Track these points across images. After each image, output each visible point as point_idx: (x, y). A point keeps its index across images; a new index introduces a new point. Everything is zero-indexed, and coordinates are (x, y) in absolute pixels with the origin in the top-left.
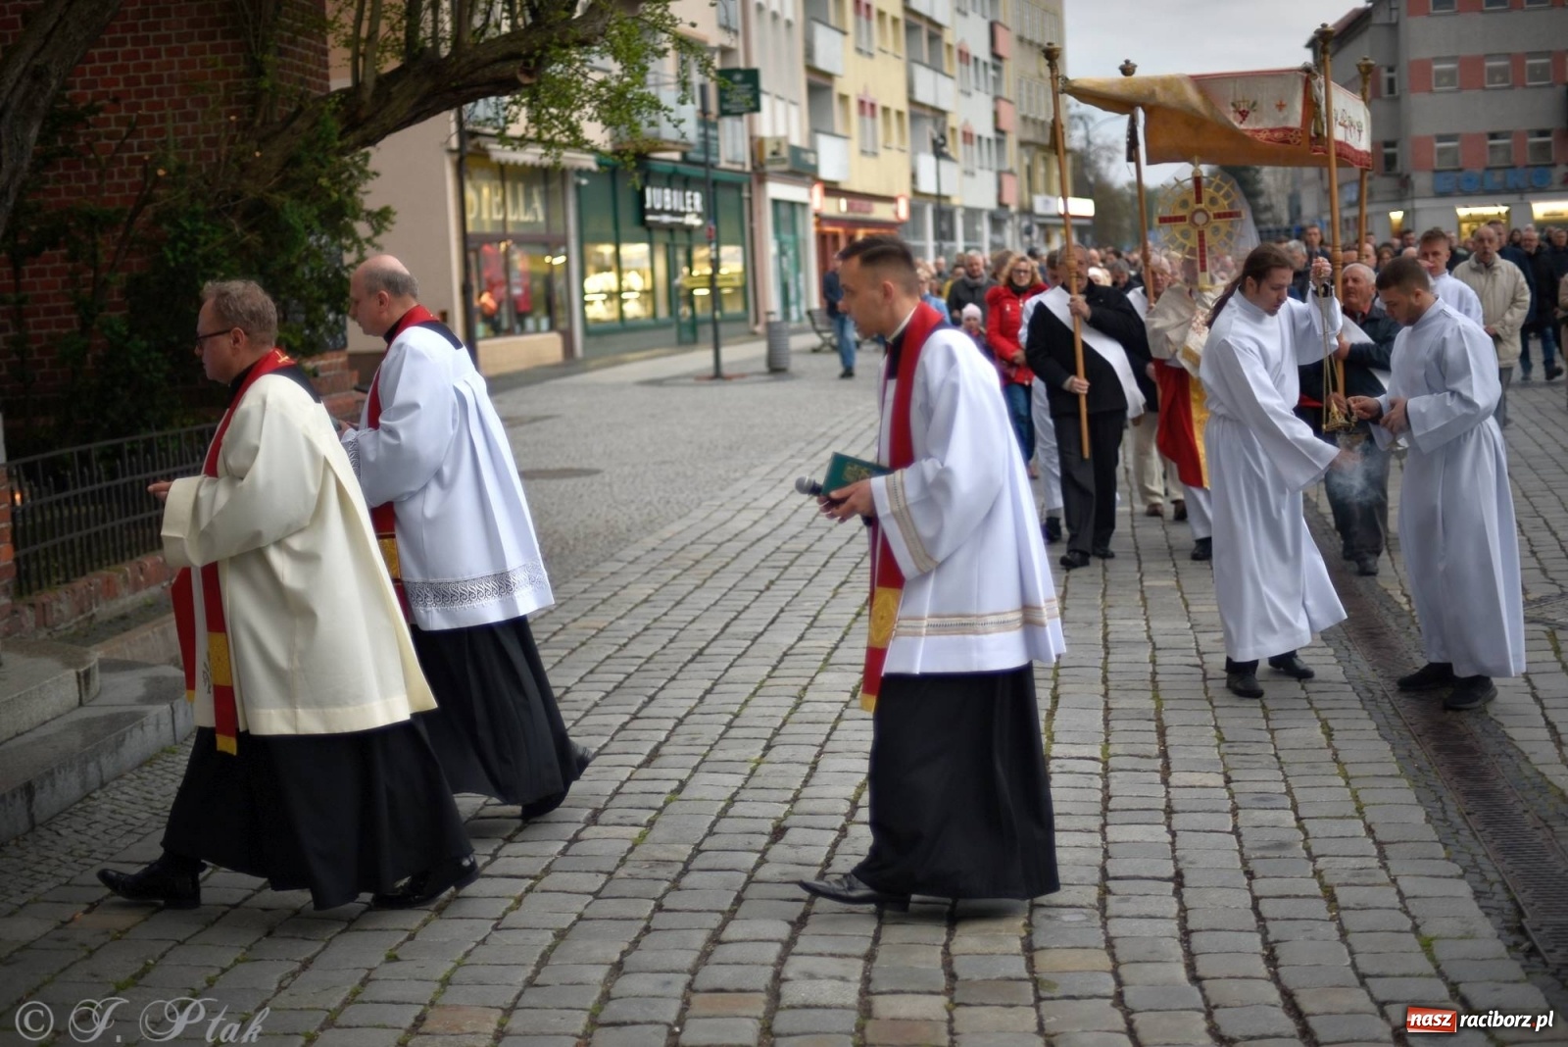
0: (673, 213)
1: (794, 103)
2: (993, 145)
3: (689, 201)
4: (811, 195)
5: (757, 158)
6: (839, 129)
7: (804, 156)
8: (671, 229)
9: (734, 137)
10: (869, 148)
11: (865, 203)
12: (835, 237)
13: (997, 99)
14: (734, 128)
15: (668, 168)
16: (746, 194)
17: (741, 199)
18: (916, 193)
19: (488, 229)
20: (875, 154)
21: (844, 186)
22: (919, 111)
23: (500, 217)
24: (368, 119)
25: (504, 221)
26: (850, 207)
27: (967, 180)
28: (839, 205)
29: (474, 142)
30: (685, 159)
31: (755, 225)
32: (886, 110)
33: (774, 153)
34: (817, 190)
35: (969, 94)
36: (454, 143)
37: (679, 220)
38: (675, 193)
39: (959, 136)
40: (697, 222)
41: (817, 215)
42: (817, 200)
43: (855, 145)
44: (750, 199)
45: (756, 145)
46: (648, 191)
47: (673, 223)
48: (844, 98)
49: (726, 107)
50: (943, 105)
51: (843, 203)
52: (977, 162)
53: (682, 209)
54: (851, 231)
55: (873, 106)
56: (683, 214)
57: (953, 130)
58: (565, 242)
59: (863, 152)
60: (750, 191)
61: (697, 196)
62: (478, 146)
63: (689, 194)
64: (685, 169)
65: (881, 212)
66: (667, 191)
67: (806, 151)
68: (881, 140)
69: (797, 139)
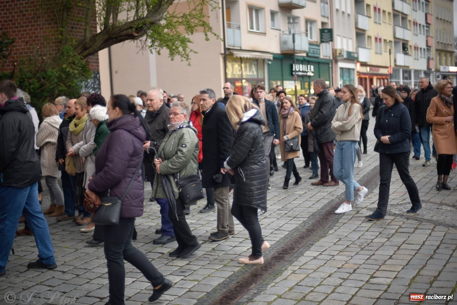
0: (303, 72)
1: (350, 39)
2: (426, 50)
3: (309, 68)
4: (356, 66)
5: (335, 55)
6: (367, 47)
7: (352, 54)
8: (303, 76)
9: (326, 49)
10: (379, 52)
11: (377, 69)
12: (366, 79)
13: (427, 37)
14: (326, 46)
15: (302, 58)
16: (330, 66)
17: (329, 68)
18: (396, 65)
19: (237, 77)
20: (381, 54)
21: (369, 63)
22: (397, 40)
23: (240, 73)
24: (90, 47)
25: (242, 75)
26: (370, 70)
27: (416, 61)
28: (367, 69)
29: (229, 51)
30: (307, 56)
31: (334, 75)
32: (385, 40)
33: (340, 54)
34: (358, 64)
35: (417, 35)
36: (223, 52)
37: (305, 74)
38: (304, 66)
39: (413, 48)
40: (312, 74)
41: (358, 72)
42: (358, 68)
43: (373, 51)
44: (332, 68)
45: (334, 51)
46: (294, 65)
47: (303, 75)
48: (369, 37)
49: (323, 40)
50: (406, 38)
51: (368, 68)
52: (420, 55)
53: (306, 70)
54: (371, 77)
55: (380, 39)
56: (307, 72)
57: (411, 46)
58: (263, 80)
59: (376, 53)
60: (332, 65)
61: (312, 67)
62: (230, 52)
63: (309, 66)
64: (307, 59)
65: (383, 71)
66: (301, 65)
67: (354, 53)
68: (383, 50)
69: (351, 50)
